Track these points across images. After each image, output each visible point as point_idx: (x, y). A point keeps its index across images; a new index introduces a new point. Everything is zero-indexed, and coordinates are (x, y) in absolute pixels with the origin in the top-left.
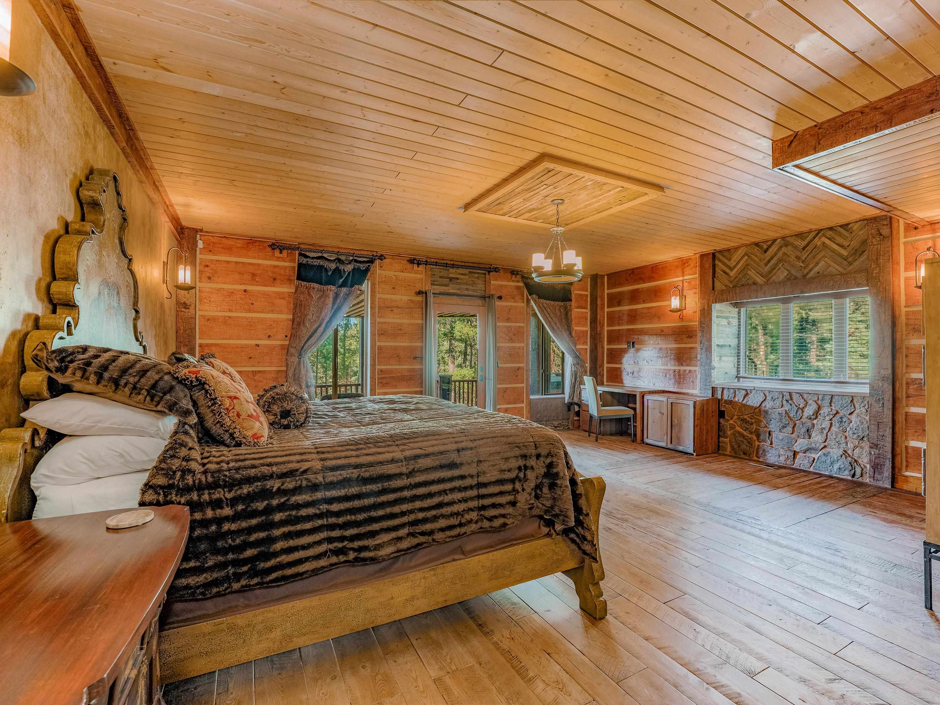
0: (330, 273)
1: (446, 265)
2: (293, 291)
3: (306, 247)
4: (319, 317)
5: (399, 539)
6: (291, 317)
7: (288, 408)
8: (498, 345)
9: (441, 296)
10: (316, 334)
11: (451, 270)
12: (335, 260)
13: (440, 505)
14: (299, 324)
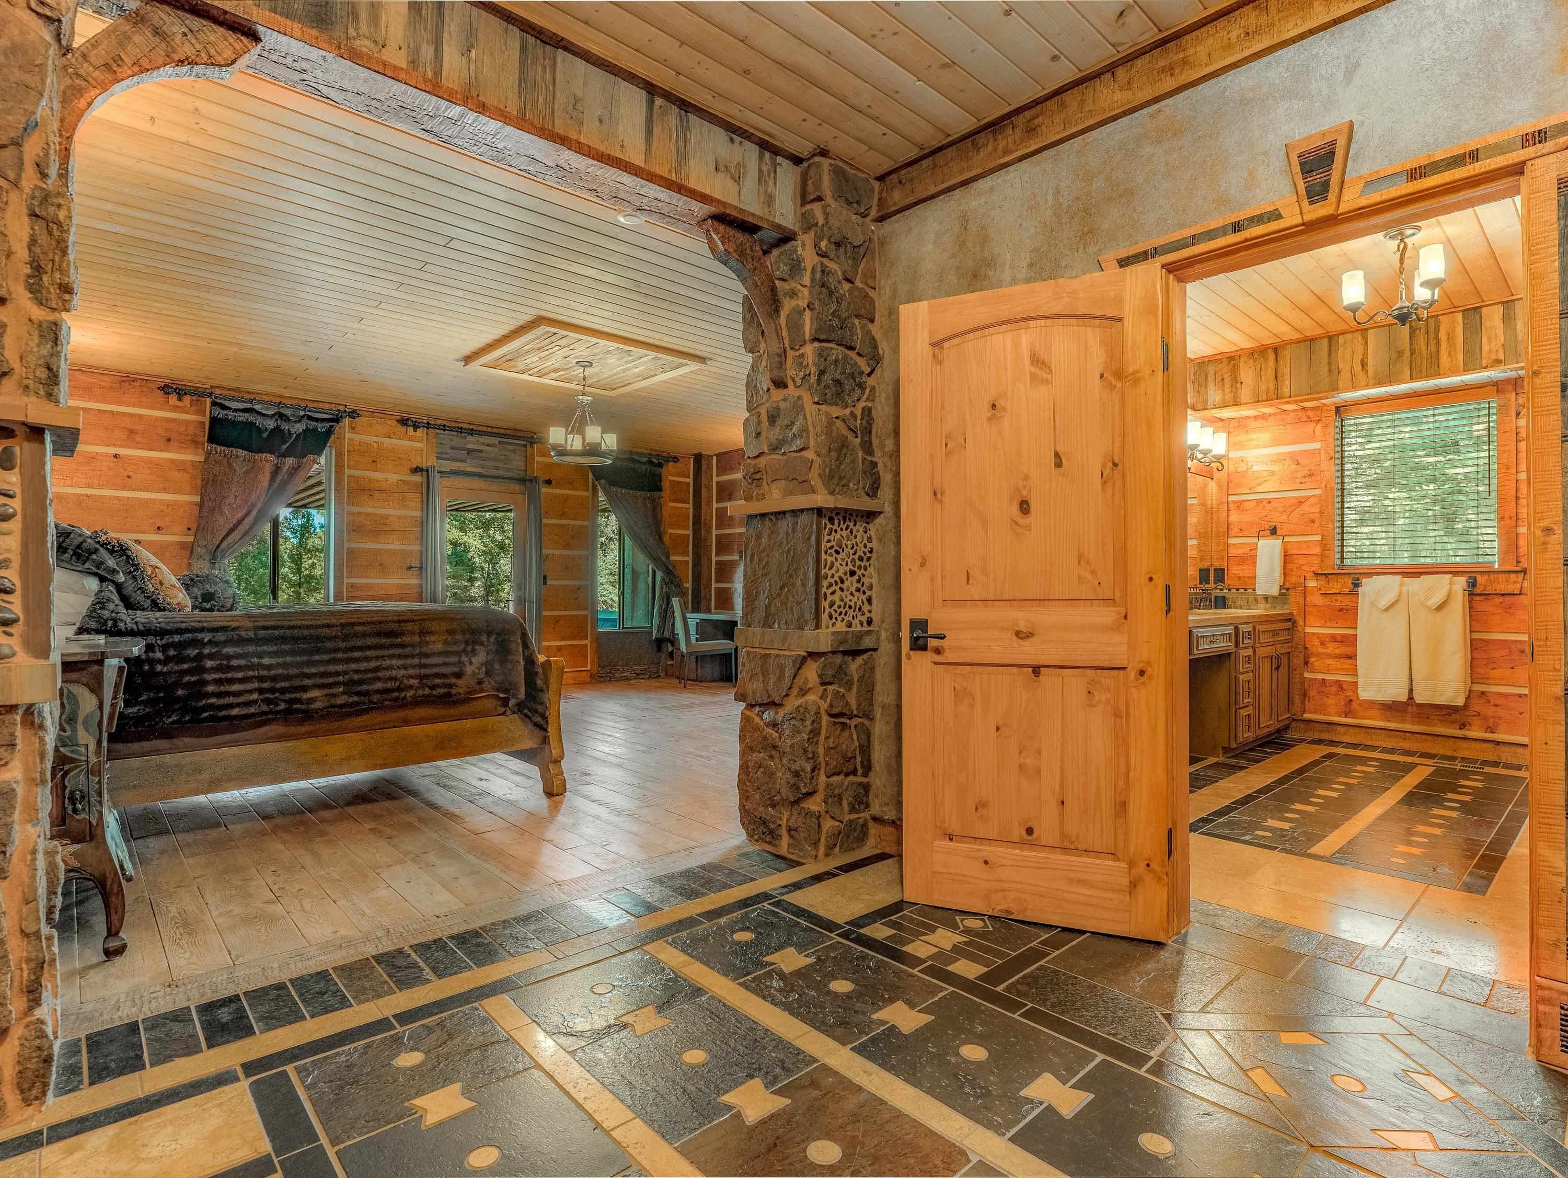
0: (265, 435)
1: (461, 430)
2: (202, 459)
3: (224, 392)
4: (246, 502)
5: (334, 695)
6: (197, 499)
7: (212, 590)
8: (545, 552)
9: (453, 477)
10: (241, 527)
11: (469, 438)
12: (273, 415)
13: (377, 669)
14: (212, 511)
